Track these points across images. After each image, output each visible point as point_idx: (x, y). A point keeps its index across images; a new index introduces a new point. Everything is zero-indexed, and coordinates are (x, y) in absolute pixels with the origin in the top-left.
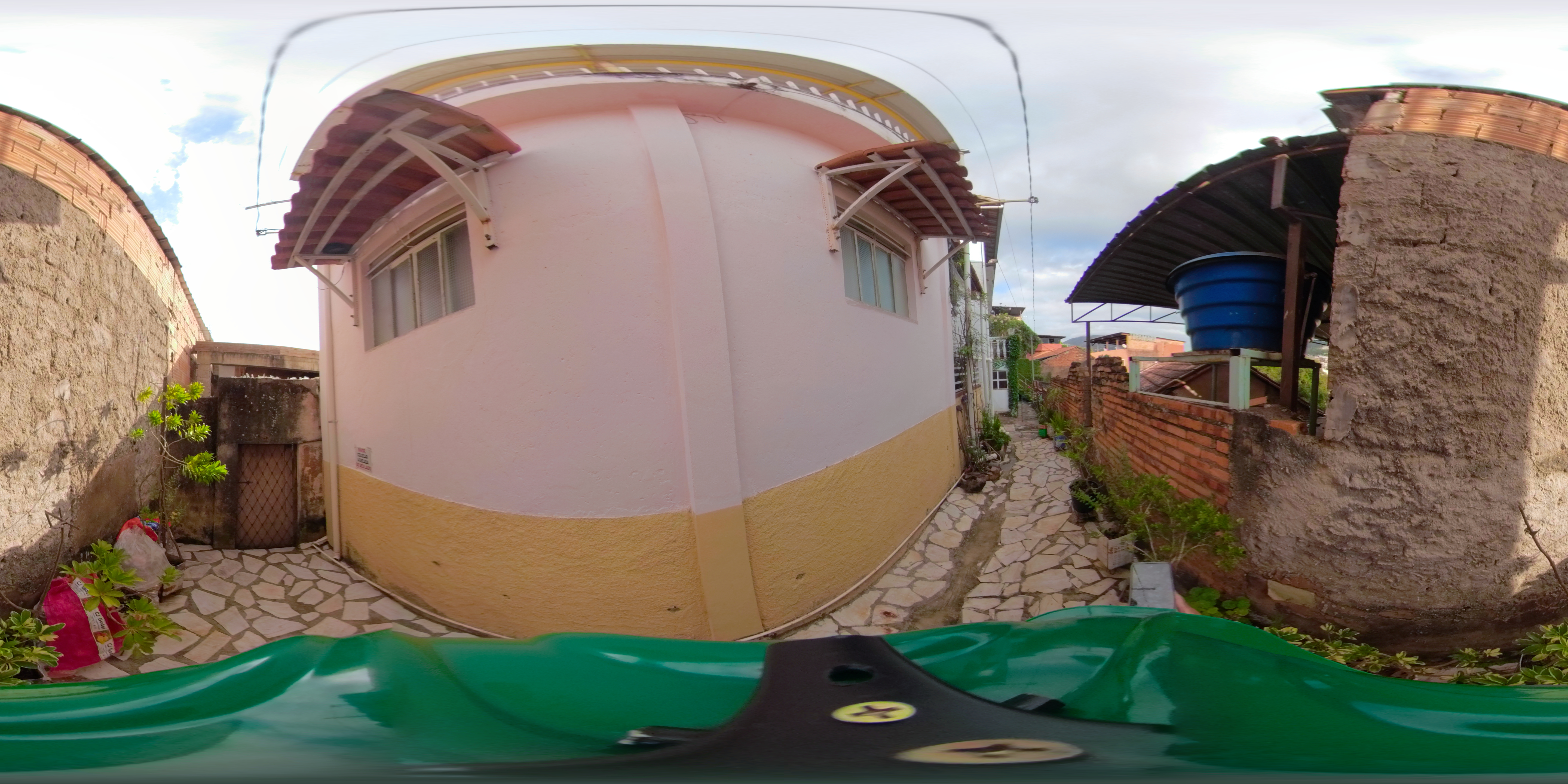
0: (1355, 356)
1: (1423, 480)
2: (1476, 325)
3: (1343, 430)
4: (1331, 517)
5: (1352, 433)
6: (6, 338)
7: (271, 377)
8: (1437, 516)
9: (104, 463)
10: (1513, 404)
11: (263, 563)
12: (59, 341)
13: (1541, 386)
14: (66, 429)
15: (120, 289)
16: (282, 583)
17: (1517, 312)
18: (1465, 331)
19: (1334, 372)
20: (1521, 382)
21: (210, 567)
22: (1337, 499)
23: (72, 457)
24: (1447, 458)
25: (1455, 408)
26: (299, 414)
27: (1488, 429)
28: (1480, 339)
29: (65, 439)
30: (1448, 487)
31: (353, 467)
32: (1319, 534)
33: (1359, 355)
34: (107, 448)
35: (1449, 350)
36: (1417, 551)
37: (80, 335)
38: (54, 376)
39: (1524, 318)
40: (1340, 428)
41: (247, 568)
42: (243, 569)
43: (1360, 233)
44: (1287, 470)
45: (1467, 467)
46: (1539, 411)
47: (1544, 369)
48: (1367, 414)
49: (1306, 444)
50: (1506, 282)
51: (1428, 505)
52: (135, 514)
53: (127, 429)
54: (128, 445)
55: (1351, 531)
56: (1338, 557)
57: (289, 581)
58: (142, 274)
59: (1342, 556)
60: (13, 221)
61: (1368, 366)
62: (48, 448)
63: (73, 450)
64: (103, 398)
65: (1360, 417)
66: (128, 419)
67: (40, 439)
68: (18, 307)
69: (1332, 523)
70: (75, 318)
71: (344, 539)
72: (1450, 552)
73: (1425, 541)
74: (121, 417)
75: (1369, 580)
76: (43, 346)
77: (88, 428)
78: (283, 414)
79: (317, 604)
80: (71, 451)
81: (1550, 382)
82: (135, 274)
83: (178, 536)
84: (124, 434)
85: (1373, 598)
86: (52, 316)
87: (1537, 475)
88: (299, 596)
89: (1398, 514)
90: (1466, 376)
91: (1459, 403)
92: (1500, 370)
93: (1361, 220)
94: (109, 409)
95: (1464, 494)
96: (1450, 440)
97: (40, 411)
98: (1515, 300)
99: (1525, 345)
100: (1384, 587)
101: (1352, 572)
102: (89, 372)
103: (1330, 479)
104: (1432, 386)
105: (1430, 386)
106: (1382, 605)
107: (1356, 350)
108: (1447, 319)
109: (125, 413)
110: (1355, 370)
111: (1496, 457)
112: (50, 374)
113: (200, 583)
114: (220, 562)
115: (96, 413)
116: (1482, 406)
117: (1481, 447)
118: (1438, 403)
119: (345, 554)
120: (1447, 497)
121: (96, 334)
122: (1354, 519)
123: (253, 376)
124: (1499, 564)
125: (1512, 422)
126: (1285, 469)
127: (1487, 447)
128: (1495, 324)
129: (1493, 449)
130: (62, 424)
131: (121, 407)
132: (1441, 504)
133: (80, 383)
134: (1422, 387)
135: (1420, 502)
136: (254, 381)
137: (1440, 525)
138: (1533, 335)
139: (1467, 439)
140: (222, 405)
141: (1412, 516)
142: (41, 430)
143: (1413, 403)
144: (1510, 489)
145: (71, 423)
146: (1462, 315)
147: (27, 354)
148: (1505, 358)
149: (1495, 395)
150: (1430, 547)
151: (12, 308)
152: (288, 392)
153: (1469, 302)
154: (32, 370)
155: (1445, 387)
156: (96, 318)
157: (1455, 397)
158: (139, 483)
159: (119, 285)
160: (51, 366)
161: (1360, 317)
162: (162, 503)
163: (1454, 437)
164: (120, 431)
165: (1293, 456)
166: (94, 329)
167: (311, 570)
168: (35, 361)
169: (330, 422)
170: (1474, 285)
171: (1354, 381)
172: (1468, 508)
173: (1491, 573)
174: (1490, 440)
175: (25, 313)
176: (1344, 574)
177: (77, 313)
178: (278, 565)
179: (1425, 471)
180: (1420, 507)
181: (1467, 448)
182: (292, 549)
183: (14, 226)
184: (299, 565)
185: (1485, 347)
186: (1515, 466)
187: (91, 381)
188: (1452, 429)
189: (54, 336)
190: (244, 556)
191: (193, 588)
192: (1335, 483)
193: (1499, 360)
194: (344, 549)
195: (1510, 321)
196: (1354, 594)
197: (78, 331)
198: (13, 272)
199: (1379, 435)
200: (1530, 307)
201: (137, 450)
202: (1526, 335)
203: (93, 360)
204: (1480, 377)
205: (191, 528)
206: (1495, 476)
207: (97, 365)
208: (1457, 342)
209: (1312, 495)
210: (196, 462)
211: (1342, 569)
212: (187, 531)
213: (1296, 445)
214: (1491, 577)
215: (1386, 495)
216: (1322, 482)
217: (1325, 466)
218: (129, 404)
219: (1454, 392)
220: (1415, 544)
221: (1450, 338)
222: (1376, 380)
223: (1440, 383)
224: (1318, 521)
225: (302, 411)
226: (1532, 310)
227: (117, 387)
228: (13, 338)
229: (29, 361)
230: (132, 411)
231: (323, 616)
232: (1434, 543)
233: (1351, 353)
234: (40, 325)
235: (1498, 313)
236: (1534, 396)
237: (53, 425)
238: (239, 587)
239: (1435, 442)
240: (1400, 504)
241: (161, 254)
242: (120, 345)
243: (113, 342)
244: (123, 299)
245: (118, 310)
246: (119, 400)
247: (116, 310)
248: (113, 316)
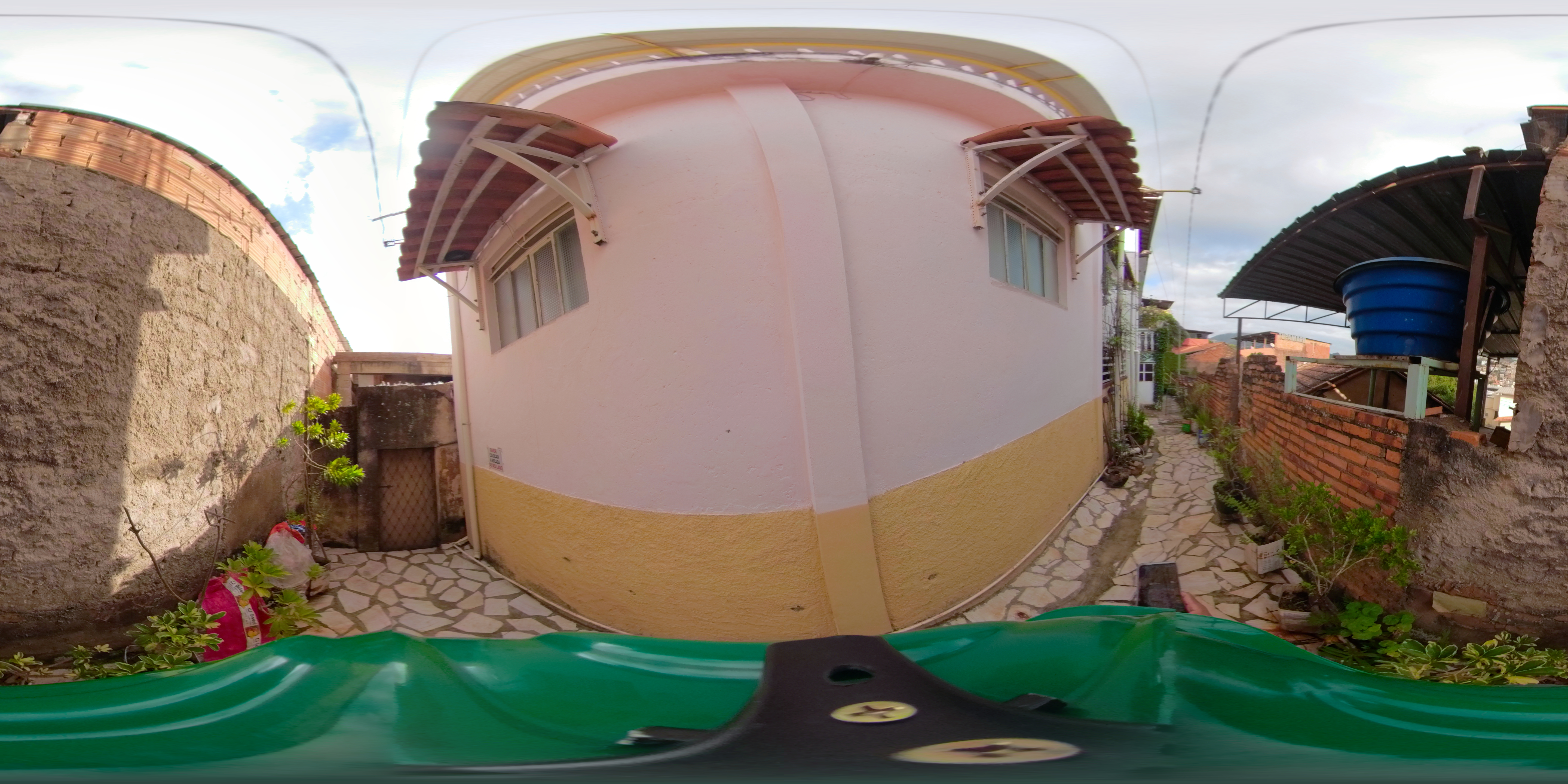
0: (1543, 372)
3: (1527, 442)
4: (1511, 526)
5: (1536, 445)
6: (166, 360)
7: (407, 384)
9: (253, 471)
11: (405, 564)
12: (211, 361)
14: (218, 439)
15: (263, 309)
16: (424, 582)
19: (1521, 387)
21: (355, 568)
22: (1518, 508)
23: (223, 466)
26: (434, 418)
29: (217, 449)
31: (487, 467)
32: (1496, 543)
33: (1546, 372)
34: (255, 456)
37: (229, 355)
38: (207, 393)
40: (1525, 441)
41: (391, 569)
42: (387, 570)
43: (1553, 255)
44: (1467, 481)
48: (1552, 427)
49: (1489, 456)
52: (283, 519)
53: (273, 439)
54: (274, 453)
55: (1531, 539)
56: (1515, 564)
57: (430, 580)
58: (282, 293)
59: (1520, 564)
60: (171, 253)
61: (1555, 383)
62: (202, 457)
63: (225, 459)
64: (250, 411)
65: (1545, 430)
66: (273, 430)
67: (195, 449)
68: (176, 332)
69: (1511, 532)
70: (224, 339)
71: (483, 539)
74: (267, 428)
75: (1546, 586)
76: (197, 366)
77: (237, 439)
78: (419, 419)
79: (459, 601)
80: (222, 460)
82: (276, 294)
83: (325, 540)
84: (270, 444)
85: (1549, 603)
86: (204, 338)
88: (440, 594)
93: (1555, 242)
94: (256, 421)
97: (195, 424)
100: (1561, 592)
101: (1529, 578)
102: (238, 388)
103: (1512, 490)
106: (1557, 609)
107: (1544, 367)
109: (271, 424)
110: (1542, 386)
112: (204, 391)
113: (346, 584)
114: (364, 564)
115: (244, 425)
119: (484, 553)
121: (243, 353)
122: (1534, 527)
123: (389, 384)
126: (1465, 480)
130: (214, 435)
131: (267, 419)
133: (230, 398)
136: (390, 389)
140: (361, 413)
142: (196, 441)
145: (222, 436)
147: (183, 374)
151: (170, 333)
152: (423, 397)
154: (188, 388)
156: (243, 338)
158: (285, 490)
159: (261, 306)
160: (205, 383)
161: (1550, 337)
162: (307, 507)
164: (266, 441)
165: (1474, 467)
166: (241, 348)
167: (452, 569)
168: (190, 380)
169: (463, 424)
171: (1541, 396)
175: (181, 337)
176: (1520, 581)
177: (226, 335)
178: (420, 565)
182: (433, 549)
183: (172, 256)
184: (440, 565)
187: (239, 396)
189: (207, 356)
190: (387, 558)
191: (339, 588)
192: (1517, 493)
194: (484, 548)
196: (1530, 600)
197: (227, 351)
198: (171, 300)
199: (1562, 447)
201: (283, 459)
203: (241, 377)
205: (336, 532)
207: (244, 381)
209: (1493, 505)
210: (335, 466)
211: (1519, 576)
212: (333, 536)
213: (1478, 457)
216: (1504, 492)
217: (1507, 477)
218: (275, 416)
222: (1562, 396)
224: (1497, 530)
225: (437, 415)
227: (263, 400)
228: (171, 360)
229: (185, 379)
230: (277, 422)
231: (466, 612)
233: (1539, 369)
234: (195, 348)
237: (206, 437)
238: (382, 586)
241: (299, 271)
242: (265, 362)
243: (258, 359)
244: (266, 317)
245: (262, 328)
246: (265, 412)
247: (260, 328)
248: (257, 335)
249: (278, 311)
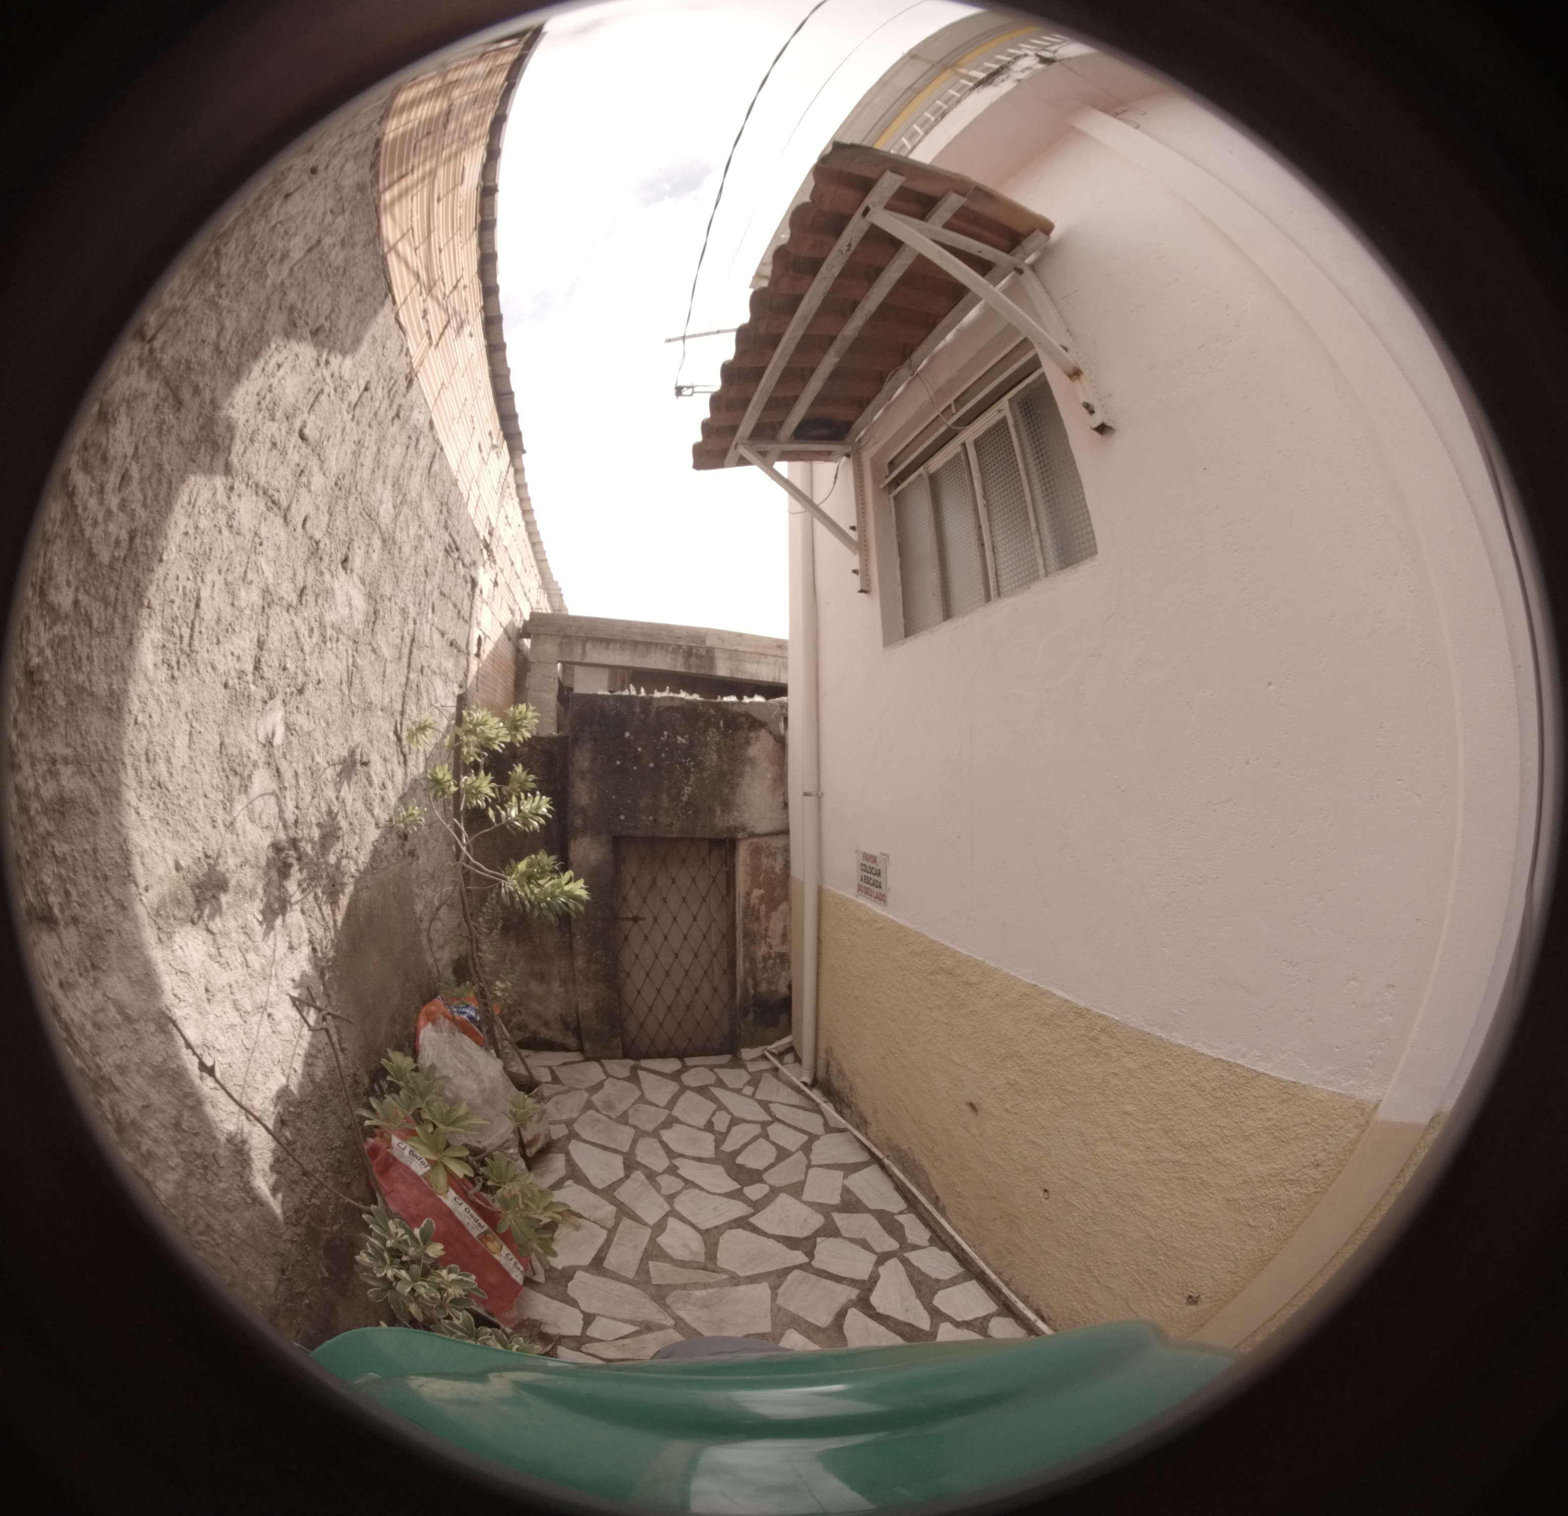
9: (355, 884)
15: (400, 498)
52: (433, 993)
53: (388, 807)
54: (394, 842)
58: (448, 468)
66: (389, 785)
70: (308, 560)
74: (376, 781)
82: (436, 467)
84: (384, 817)
94: (354, 764)
109: (383, 771)
115: (329, 775)
131: (375, 758)
136: (643, 702)
140: (577, 752)
156: (345, 561)
158: (425, 925)
159: (400, 489)
162: (474, 965)
164: (376, 811)
166: (336, 585)
177: (315, 550)
201: (412, 853)
203: (328, 655)
218: (391, 751)
227: (368, 713)
230: (396, 767)
241: (493, 424)
242: (379, 622)
243: (367, 614)
244: (402, 518)
245: (388, 541)
246: (371, 742)
247: (384, 541)
248: (375, 556)
249: (428, 507)
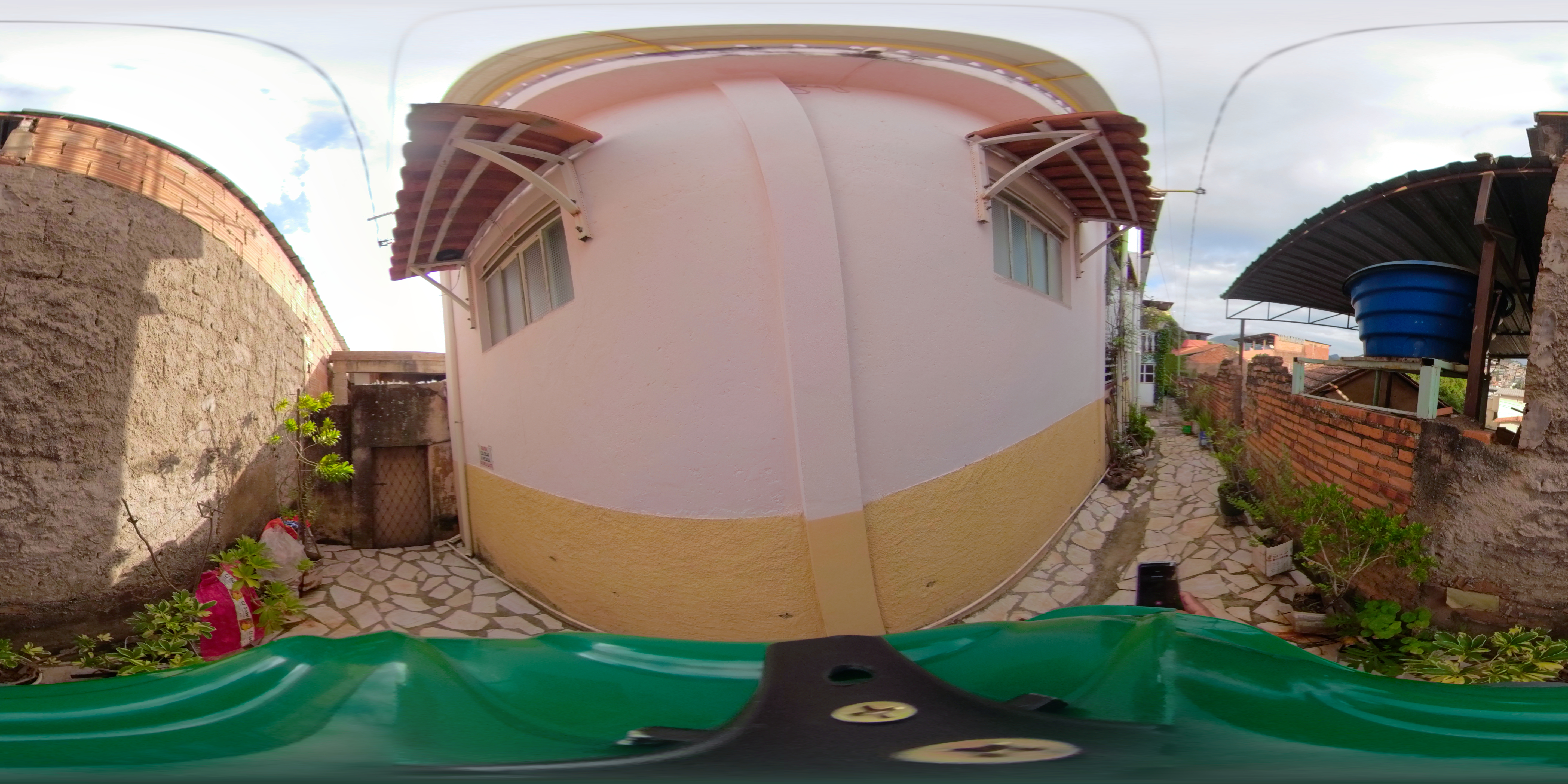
1: (39, 482)
2: (85, 351)
8: (50, 513)
10: (113, 417)
13: (135, 402)
17: (116, 341)
18: (76, 356)
20: (119, 398)
24: (59, 463)
25: (67, 420)
27: (93, 438)
28: (87, 363)
30: (60, 487)
35: (62, 372)
36: (31, 547)
39: (122, 346)
45: (75, 470)
46: (133, 423)
47: (138, 388)
50: (109, 314)
51: (42, 504)
72: (60, 546)
73: (39, 538)
81: (142, 398)
87: (132, 476)
89: (16, 513)
90: (75, 394)
91: (70, 416)
92: (103, 389)
95: (72, 494)
96: (62, 448)
98: (115, 330)
99: (123, 367)
104: (48, 402)
105: (47, 402)
108: (61, 346)
111: (99, 461)
116: (88, 419)
117: (87, 453)
118: (53, 416)
120: (58, 497)
124: (101, 557)
125: (112, 432)
127: (91, 453)
128: (99, 350)
129: (96, 456)
132: (54, 503)
134: (40, 403)
135: (35, 502)
137: (52, 522)
138: (129, 359)
139: (76, 446)
141: (27, 514)
143: (32, 416)
144: (111, 489)
146: (74, 342)
148: (107, 379)
149: (98, 410)
150: (43, 543)
153: (79, 331)
155: (59, 403)
157: (66, 411)
163: (65, 445)
170: (84, 317)
172: (76, 505)
173: (94, 565)
174: (94, 447)
179: (41, 475)
180: (35, 506)
181: (75, 454)
185: (91, 370)
186: (114, 469)
188: (63, 438)
193: (102, 380)
195: (111, 348)
200: (127, 336)
202: (123, 360)
204: (87, 394)
206: (98, 478)
208: (69, 365)
214: (94, 569)
215: (6, 497)
219: (66, 407)
220: (30, 541)
221: (64, 362)
223: (55, 400)
226: (128, 339)
232: (47, 538)
235: (101, 341)
236: (129, 411)
239: (49, 449)
240: (18, 504)
